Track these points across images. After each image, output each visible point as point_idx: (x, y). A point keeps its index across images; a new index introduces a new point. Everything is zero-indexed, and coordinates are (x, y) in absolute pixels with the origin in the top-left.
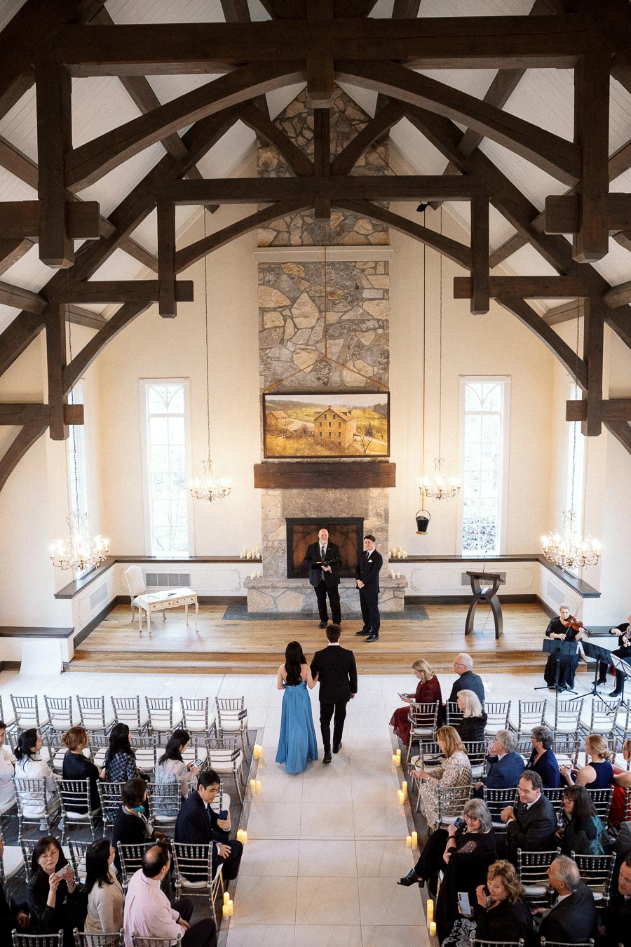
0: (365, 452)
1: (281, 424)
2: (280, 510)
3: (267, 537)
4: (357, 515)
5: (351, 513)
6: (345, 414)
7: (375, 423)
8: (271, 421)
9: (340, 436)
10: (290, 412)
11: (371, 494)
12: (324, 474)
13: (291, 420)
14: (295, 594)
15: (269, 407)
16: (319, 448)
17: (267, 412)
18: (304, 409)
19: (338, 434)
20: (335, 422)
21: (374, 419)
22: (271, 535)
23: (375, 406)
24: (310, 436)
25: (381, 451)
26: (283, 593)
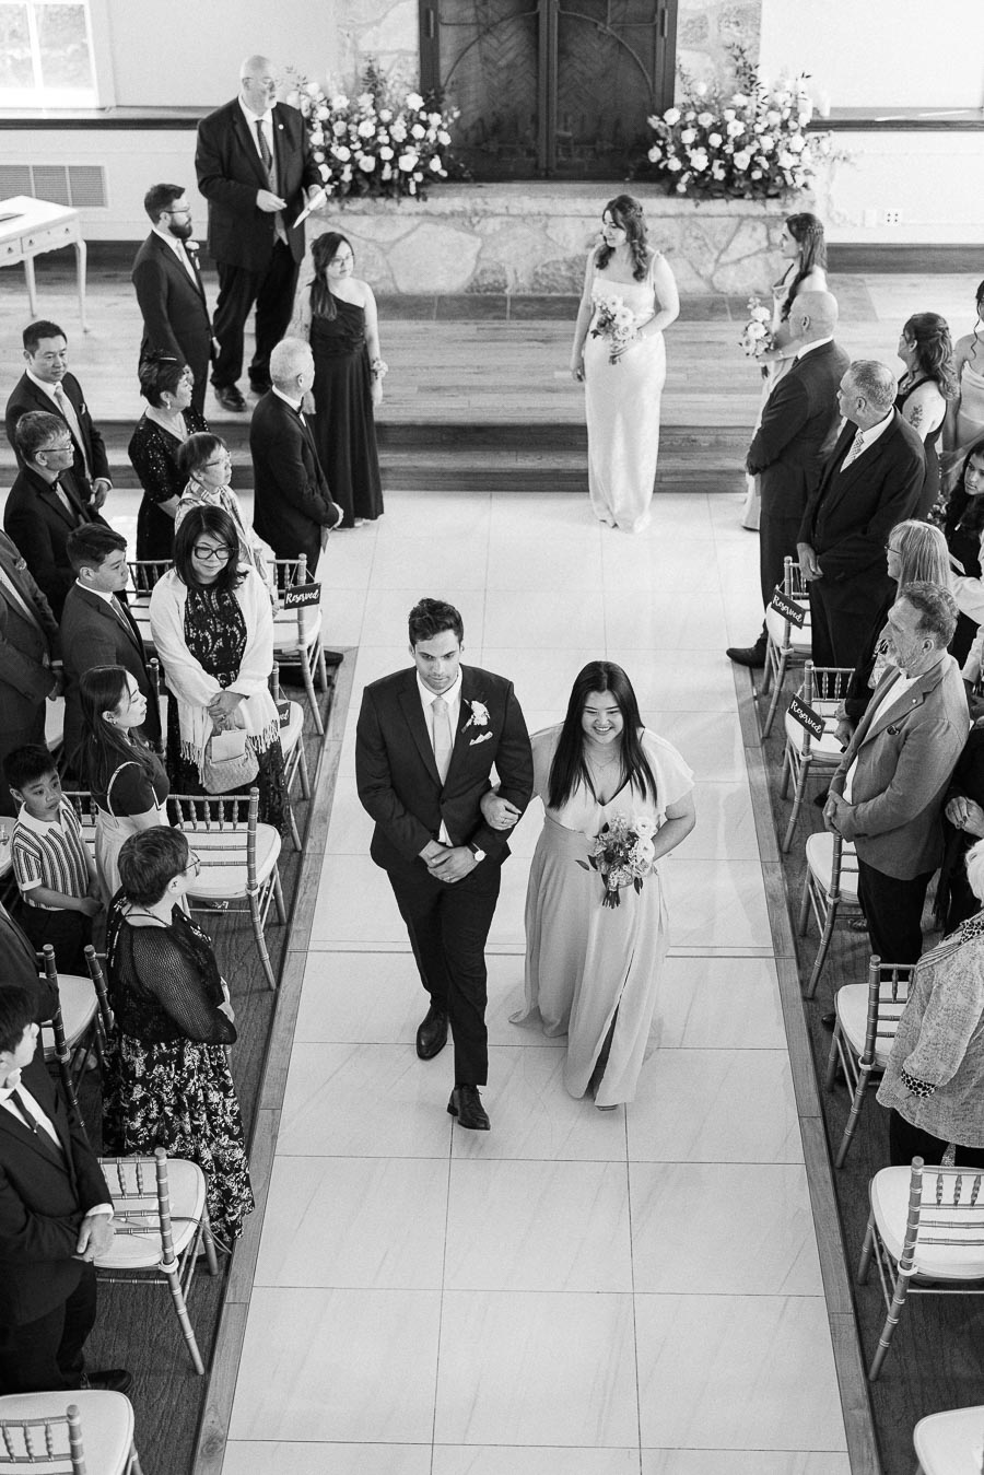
3: (355, 43)
14: (447, 234)
22: (370, 34)
26: (408, 234)
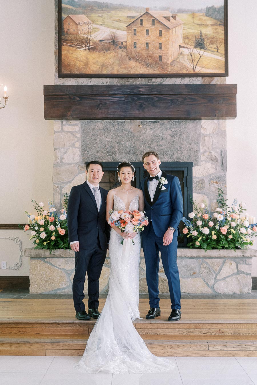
0: (194, 69)
1: (82, 31)
2: (78, 152)
3: (61, 190)
4: (184, 159)
5: (176, 156)
6: (168, 18)
7: (208, 31)
8: (68, 27)
9: (160, 48)
10: (94, 16)
11: (202, 131)
12: (139, 99)
13: (95, 26)
15: (67, 9)
16: (133, 63)
17: (64, 16)
18: (113, 12)
19: (157, 45)
20: (154, 30)
21: (207, 25)
23: (208, 9)
24: (121, 48)
25: (216, 68)
